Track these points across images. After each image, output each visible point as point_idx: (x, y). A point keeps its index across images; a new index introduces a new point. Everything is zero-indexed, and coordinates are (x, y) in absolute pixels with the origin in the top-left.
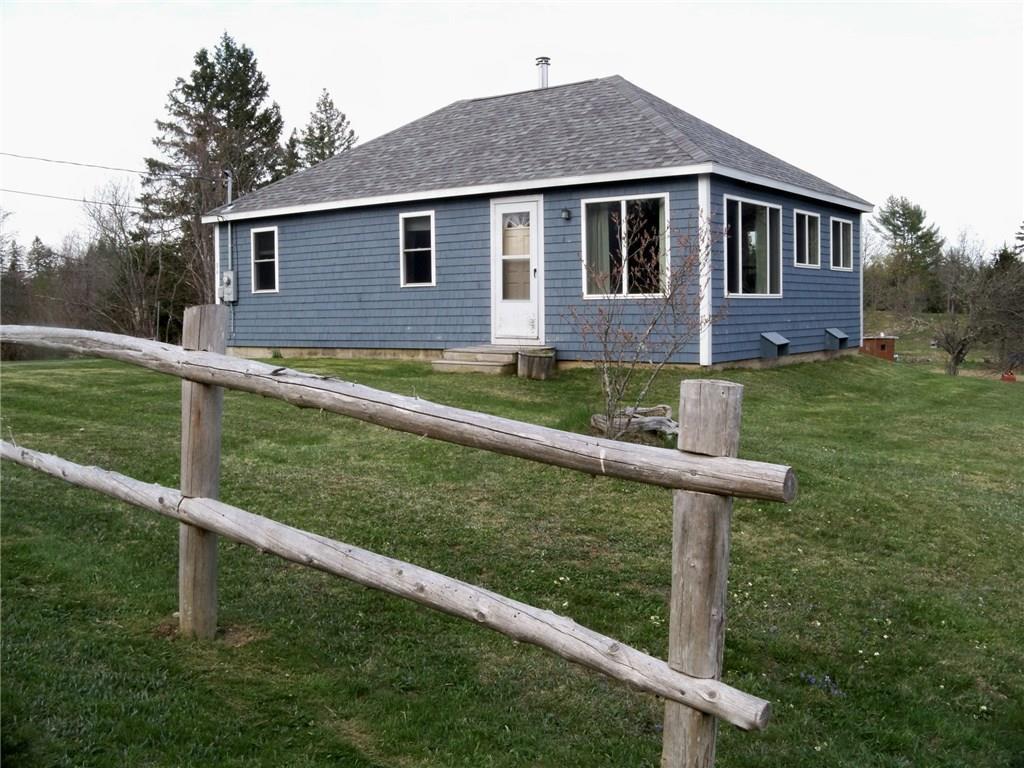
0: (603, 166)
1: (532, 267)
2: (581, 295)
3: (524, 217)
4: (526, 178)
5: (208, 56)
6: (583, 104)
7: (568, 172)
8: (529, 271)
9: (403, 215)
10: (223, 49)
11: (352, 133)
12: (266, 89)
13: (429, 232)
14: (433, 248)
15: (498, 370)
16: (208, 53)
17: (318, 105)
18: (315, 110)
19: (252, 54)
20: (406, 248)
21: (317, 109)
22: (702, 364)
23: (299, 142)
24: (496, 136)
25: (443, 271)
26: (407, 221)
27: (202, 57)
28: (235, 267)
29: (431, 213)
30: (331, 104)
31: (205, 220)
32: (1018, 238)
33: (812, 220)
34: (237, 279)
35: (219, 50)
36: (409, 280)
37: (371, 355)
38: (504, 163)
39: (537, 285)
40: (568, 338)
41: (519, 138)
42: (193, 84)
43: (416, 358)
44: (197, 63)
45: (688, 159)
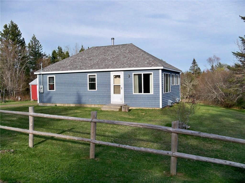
0: (138, 66)
1: (121, 87)
2: (133, 93)
3: (119, 76)
4: (120, 68)
5: (7, 26)
6: (126, 50)
7: (130, 67)
8: (120, 88)
9: (88, 74)
10: (11, 24)
11: (41, 45)
12: (21, 34)
13: (95, 78)
14: (96, 82)
15: (118, 110)
16: (7, 25)
17: (32, 38)
18: (31, 39)
19: (17, 26)
20: (89, 82)
21: (32, 39)
22: (160, 108)
23: (27, 47)
24: (107, 57)
25: (99, 87)
26: (89, 76)
27: (6, 27)
28: (43, 85)
29: (96, 74)
30: (35, 38)
31: (35, 73)
32: (189, 70)
33: (174, 75)
34: (43, 87)
35: (10, 25)
36: (90, 89)
37: (80, 105)
38: (113, 64)
39: (122, 91)
40: (129, 102)
41: (113, 58)
42: (4, 33)
43: (92, 106)
44: (4, 28)
45: (157, 65)
